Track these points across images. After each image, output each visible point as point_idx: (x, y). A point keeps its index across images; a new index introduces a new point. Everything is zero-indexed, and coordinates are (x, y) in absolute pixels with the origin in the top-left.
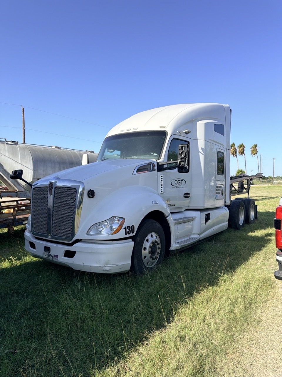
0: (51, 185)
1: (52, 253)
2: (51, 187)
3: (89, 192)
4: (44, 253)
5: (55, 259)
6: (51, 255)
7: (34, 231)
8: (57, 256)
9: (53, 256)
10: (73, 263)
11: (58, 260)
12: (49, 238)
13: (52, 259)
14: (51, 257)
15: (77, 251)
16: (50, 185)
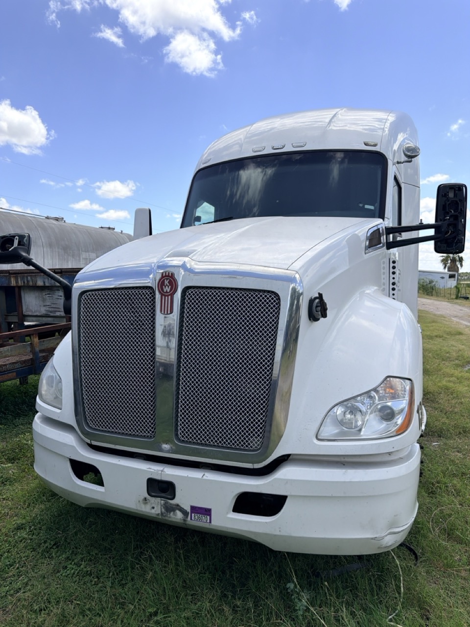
0: (166, 282)
1: (184, 498)
2: (167, 289)
3: (311, 301)
4: (145, 499)
5: (195, 521)
6: (178, 507)
7: (91, 428)
8: (207, 512)
9: (189, 510)
10: (278, 533)
11: (213, 523)
12: (166, 449)
13: (185, 520)
14: (179, 515)
15: (292, 496)
16: (161, 283)
